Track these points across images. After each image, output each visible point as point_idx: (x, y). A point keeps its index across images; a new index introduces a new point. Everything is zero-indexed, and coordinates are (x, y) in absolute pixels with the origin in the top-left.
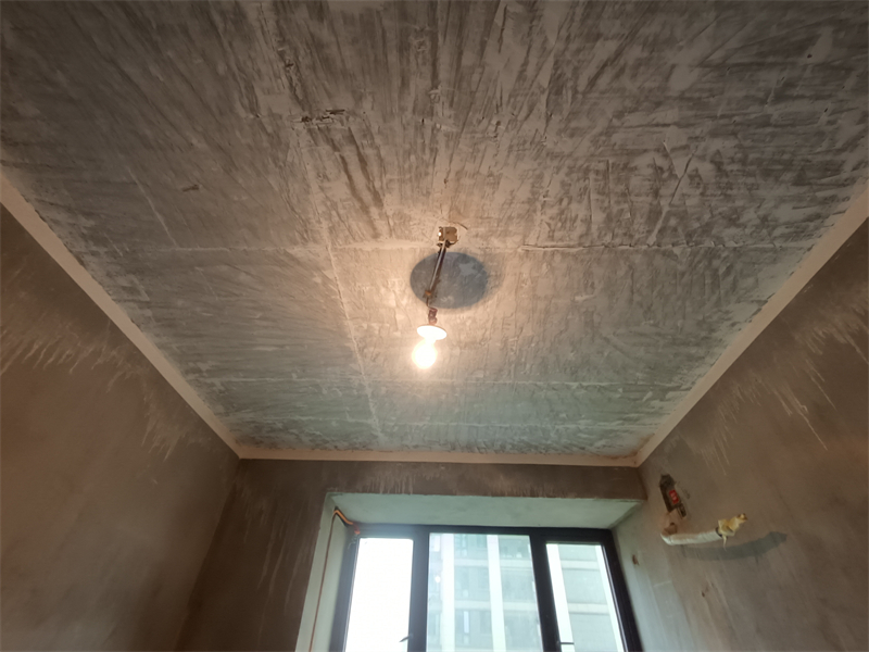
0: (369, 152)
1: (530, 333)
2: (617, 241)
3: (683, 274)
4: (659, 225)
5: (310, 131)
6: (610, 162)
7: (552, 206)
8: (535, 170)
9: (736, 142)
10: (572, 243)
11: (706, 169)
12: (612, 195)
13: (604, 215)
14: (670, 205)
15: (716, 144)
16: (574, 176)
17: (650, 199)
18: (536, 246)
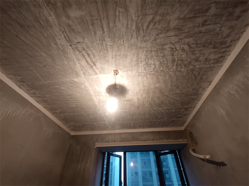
0: (89, 52)
1: (145, 96)
2: (164, 69)
3: (186, 76)
4: (176, 63)
5: (72, 48)
6: (158, 48)
7: (144, 61)
8: (137, 52)
9: (193, 39)
10: (151, 71)
11: (186, 47)
12: (160, 57)
13: (159, 62)
14: (177, 58)
15: (187, 40)
16: (148, 53)
17: (171, 57)
18: (141, 72)
